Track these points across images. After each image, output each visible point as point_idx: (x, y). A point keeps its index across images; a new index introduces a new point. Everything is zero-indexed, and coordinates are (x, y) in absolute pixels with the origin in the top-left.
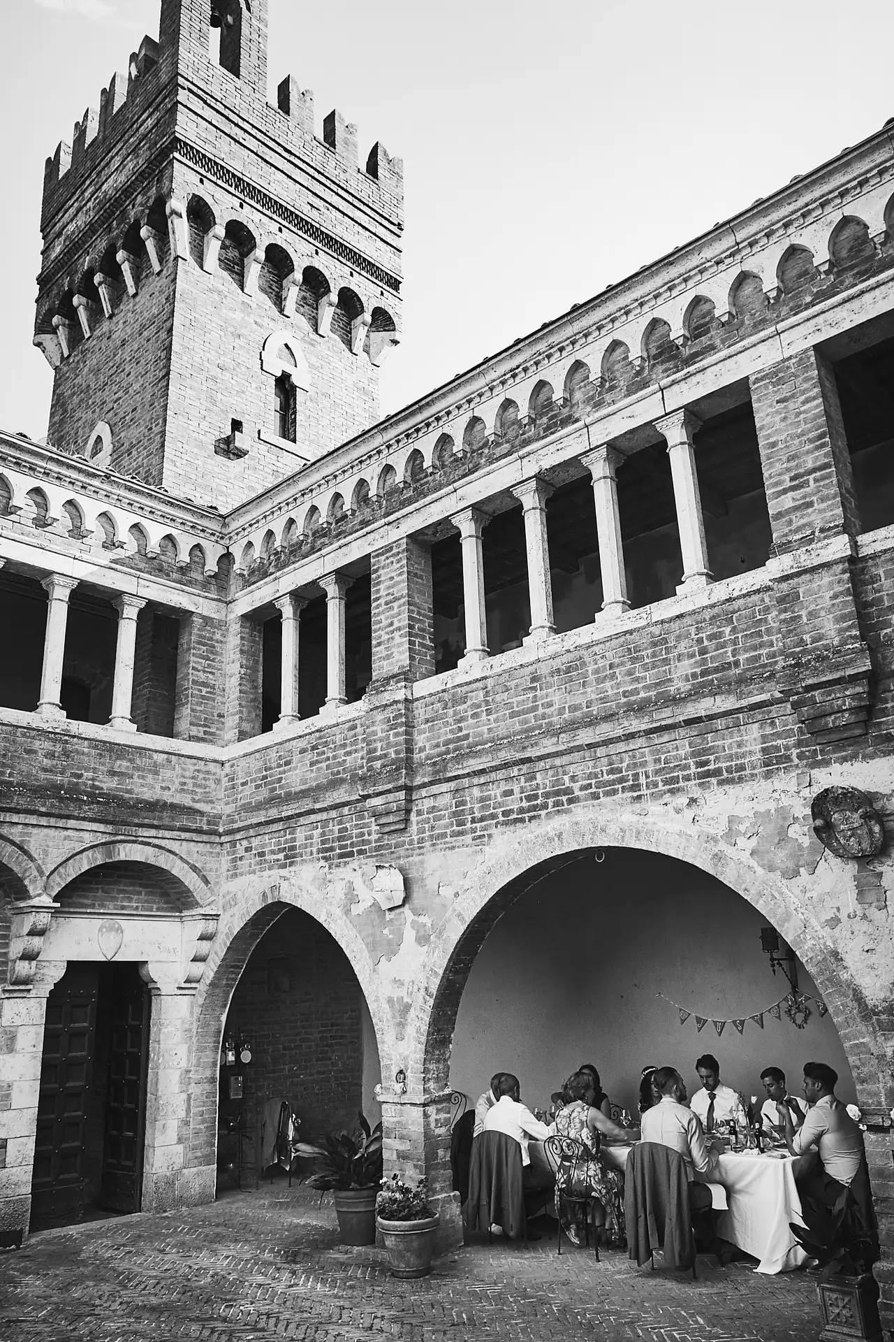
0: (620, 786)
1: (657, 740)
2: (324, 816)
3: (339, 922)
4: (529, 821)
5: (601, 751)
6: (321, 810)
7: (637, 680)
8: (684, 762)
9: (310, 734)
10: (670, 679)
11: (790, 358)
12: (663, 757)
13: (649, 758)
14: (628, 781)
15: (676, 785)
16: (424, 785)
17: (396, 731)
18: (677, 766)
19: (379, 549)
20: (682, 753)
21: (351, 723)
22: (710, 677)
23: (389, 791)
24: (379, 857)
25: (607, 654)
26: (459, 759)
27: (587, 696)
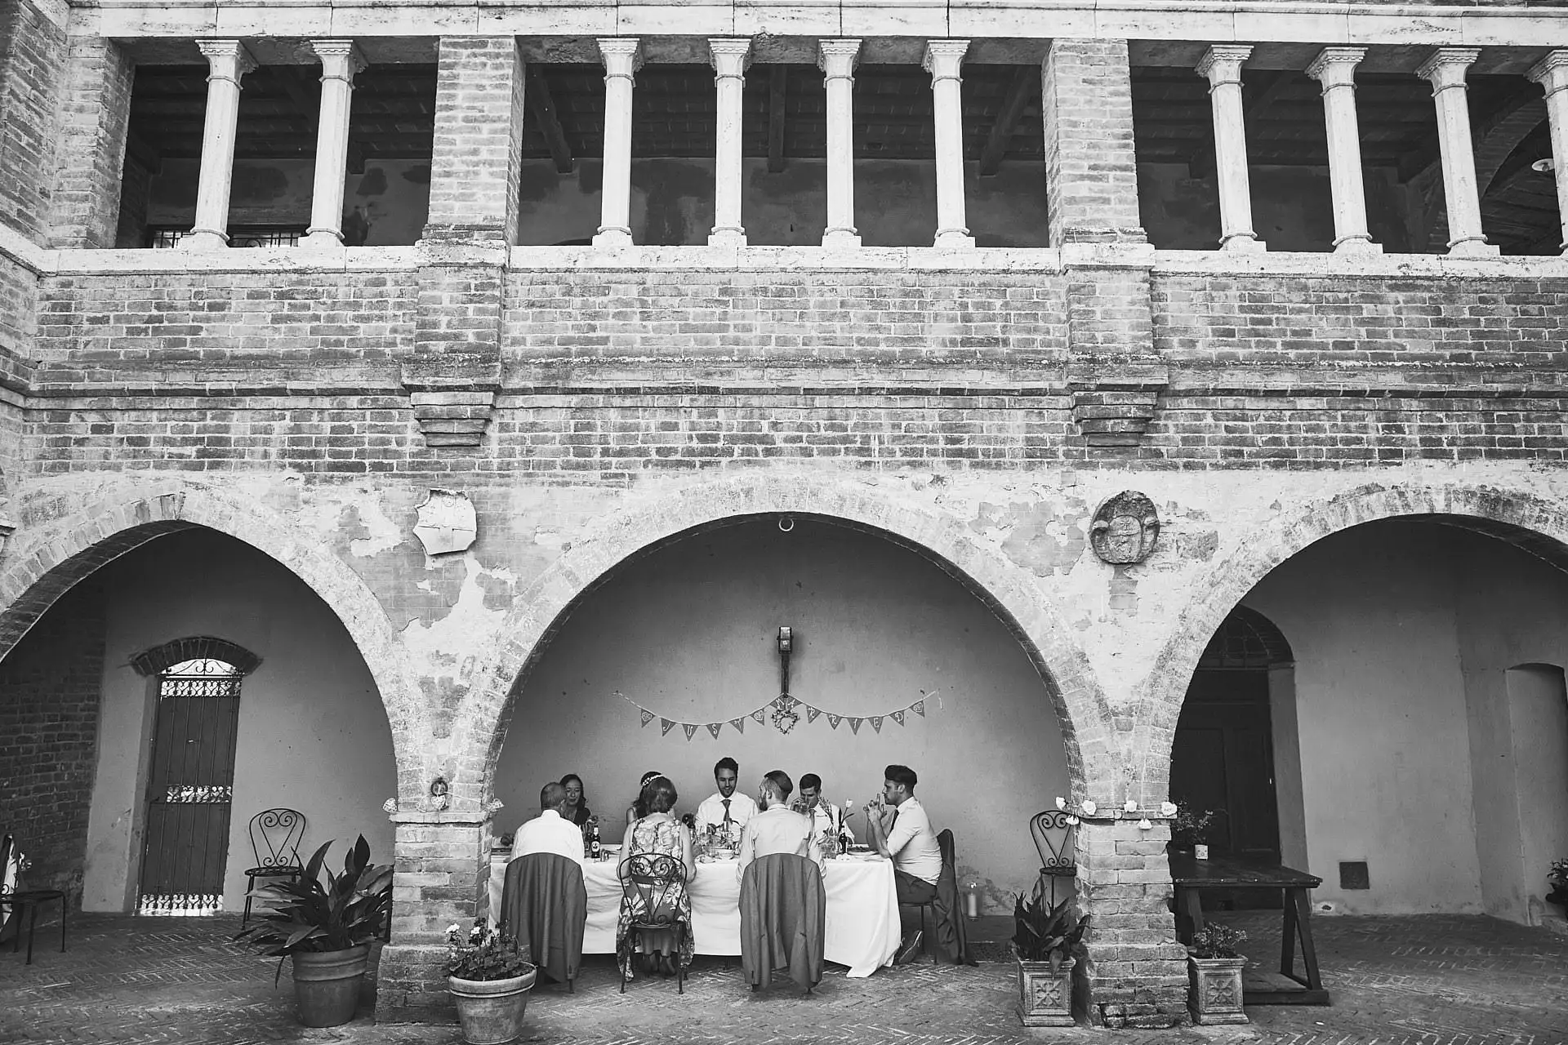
0: (843, 446)
1: (898, 401)
2: (304, 402)
3: (322, 564)
4: (702, 467)
5: (819, 401)
6: (297, 393)
7: (878, 328)
8: (931, 434)
9: (279, 272)
10: (920, 338)
11: (1103, 41)
12: (904, 424)
13: (885, 421)
14: (855, 442)
15: (919, 458)
16: (524, 391)
17: (481, 305)
18: (922, 437)
19: (458, 37)
20: (929, 424)
21: (375, 275)
22: (973, 349)
23: (465, 388)
24: (418, 479)
25: (839, 288)
26: (593, 366)
27: (807, 332)
